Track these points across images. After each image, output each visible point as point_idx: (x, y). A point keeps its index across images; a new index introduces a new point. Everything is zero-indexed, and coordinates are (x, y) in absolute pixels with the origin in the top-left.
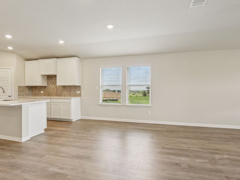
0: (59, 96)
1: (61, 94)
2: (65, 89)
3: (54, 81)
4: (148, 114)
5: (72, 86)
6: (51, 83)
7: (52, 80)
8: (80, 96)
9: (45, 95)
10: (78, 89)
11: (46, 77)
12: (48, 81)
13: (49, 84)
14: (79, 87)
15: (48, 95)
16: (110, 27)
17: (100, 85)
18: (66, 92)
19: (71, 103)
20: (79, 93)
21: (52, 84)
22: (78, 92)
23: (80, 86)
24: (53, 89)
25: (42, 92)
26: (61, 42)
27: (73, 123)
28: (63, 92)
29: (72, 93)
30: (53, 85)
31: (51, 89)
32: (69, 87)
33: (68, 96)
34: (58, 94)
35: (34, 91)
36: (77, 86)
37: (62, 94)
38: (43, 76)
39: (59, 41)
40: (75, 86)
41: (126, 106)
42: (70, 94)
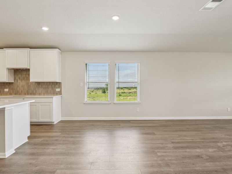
0: (31, 94)
3: (25, 76)
4: (137, 111)
5: (50, 83)
6: (19, 79)
7: (21, 75)
8: (61, 94)
9: (11, 94)
10: (57, 86)
11: (13, 71)
12: (16, 76)
13: (17, 80)
14: (58, 84)
15: (15, 94)
16: (116, 18)
17: (85, 81)
18: (40, 90)
19: (53, 103)
21: (22, 80)
22: (58, 90)
23: (60, 83)
24: (23, 86)
25: (6, 90)
26: (45, 29)
27: (55, 126)
28: (37, 89)
29: (49, 91)
30: (23, 81)
31: (20, 86)
32: (45, 84)
33: (44, 94)
34: (30, 92)
36: (57, 83)
37: (36, 92)
38: (9, 69)
39: (41, 27)
40: (53, 83)
41: (114, 103)
42: (47, 92)
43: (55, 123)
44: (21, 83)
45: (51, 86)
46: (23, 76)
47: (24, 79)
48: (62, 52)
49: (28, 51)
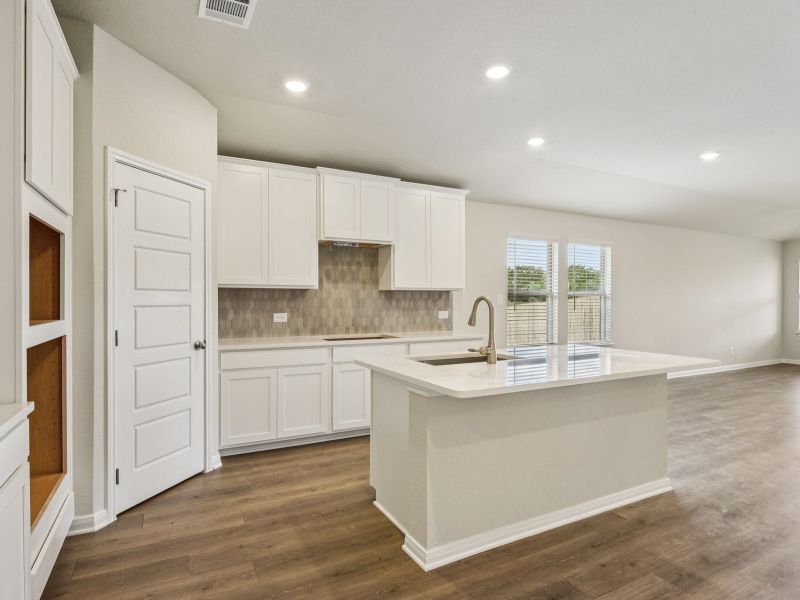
1: (377, 322)
2: (394, 303)
20: (446, 317)
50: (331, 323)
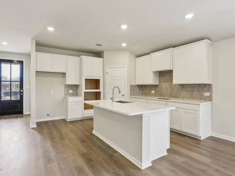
0: (174, 97)
2: (184, 89)
3: (168, 78)
5: (195, 85)
6: (163, 81)
7: (165, 77)
8: (211, 100)
9: (156, 96)
10: (206, 89)
11: (158, 73)
12: (161, 79)
13: (162, 83)
14: (207, 86)
18: (184, 93)
19: (199, 111)
20: (209, 95)
21: (165, 82)
22: (207, 94)
23: (210, 85)
24: (166, 89)
25: (153, 92)
26: (189, 16)
28: (180, 92)
29: (194, 95)
30: (167, 83)
31: (164, 89)
32: (190, 86)
33: (188, 98)
35: (145, 91)
36: (205, 85)
37: (179, 95)
38: (154, 72)
40: (200, 85)
42: (193, 96)
43: (202, 139)
44: (165, 86)
45: (197, 89)
46: (167, 78)
47: (167, 81)
48: (212, 42)
49: (172, 50)
50: (164, 94)
